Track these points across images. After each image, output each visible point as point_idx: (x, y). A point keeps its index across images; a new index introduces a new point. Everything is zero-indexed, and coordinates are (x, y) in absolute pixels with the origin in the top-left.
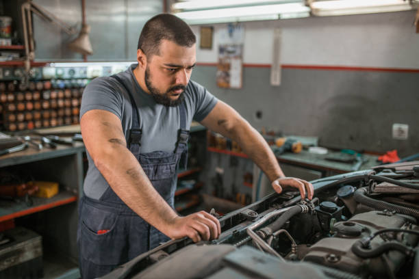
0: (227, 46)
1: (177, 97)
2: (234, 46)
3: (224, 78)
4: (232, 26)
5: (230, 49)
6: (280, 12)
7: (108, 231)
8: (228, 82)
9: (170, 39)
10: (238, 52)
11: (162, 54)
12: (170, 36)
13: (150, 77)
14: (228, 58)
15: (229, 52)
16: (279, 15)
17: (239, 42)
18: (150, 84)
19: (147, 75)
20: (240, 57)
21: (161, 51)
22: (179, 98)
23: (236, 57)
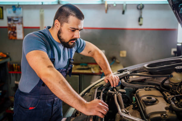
0: (13, 17)
1: (73, 43)
2: (17, 18)
3: (13, 34)
4: (15, 7)
5: (14, 19)
6: (42, 1)
7: (34, 108)
8: (16, 36)
9: (74, 16)
10: (20, 21)
11: (69, 23)
12: (74, 14)
13: (61, 33)
14: (14, 24)
15: (14, 21)
16: (42, 3)
17: (20, 15)
18: (61, 36)
19: (59, 32)
20: (22, 23)
21: (69, 21)
22: (73, 44)
23: (19, 24)
